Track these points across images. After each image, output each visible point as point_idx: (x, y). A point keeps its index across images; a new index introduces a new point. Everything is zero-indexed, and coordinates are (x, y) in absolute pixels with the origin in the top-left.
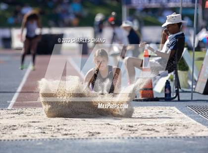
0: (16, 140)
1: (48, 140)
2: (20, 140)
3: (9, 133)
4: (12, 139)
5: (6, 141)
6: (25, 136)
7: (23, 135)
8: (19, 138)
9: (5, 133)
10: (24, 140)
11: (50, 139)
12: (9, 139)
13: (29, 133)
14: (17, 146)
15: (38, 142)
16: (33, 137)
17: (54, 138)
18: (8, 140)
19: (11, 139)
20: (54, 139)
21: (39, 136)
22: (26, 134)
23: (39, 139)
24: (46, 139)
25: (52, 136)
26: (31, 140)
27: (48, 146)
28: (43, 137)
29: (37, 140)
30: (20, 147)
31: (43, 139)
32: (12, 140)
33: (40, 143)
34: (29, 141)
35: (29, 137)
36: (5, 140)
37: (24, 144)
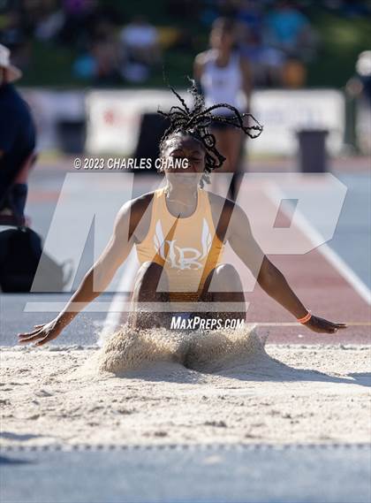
0: (137, 447)
1: (240, 449)
2: (149, 448)
3: (109, 422)
4: (123, 442)
5: (106, 450)
6: (162, 434)
7: (156, 429)
8: (145, 441)
9: (97, 424)
10: (161, 447)
11: (245, 446)
12: (114, 442)
13: (172, 424)
14: (141, 466)
15: (209, 455)
16: (188, 438)
17: (257, 441)
18: (112, 447)
19: (121, 442)
20: (258, 447)
21: (206, 437)
22: (164, 429)
23: (209, 447)
24: (233, 446)
25: (249, 436)
26: (185, 447)
27: (241, 470)
28: (220, 440)
29: (203, 448)
30: (152, 468)
31: (222, 447)
32: (125, 448)
33: (214, 459)
34: (179, 449)
35: (175, 437)
36: (100, 447)
37: (162, 459)
